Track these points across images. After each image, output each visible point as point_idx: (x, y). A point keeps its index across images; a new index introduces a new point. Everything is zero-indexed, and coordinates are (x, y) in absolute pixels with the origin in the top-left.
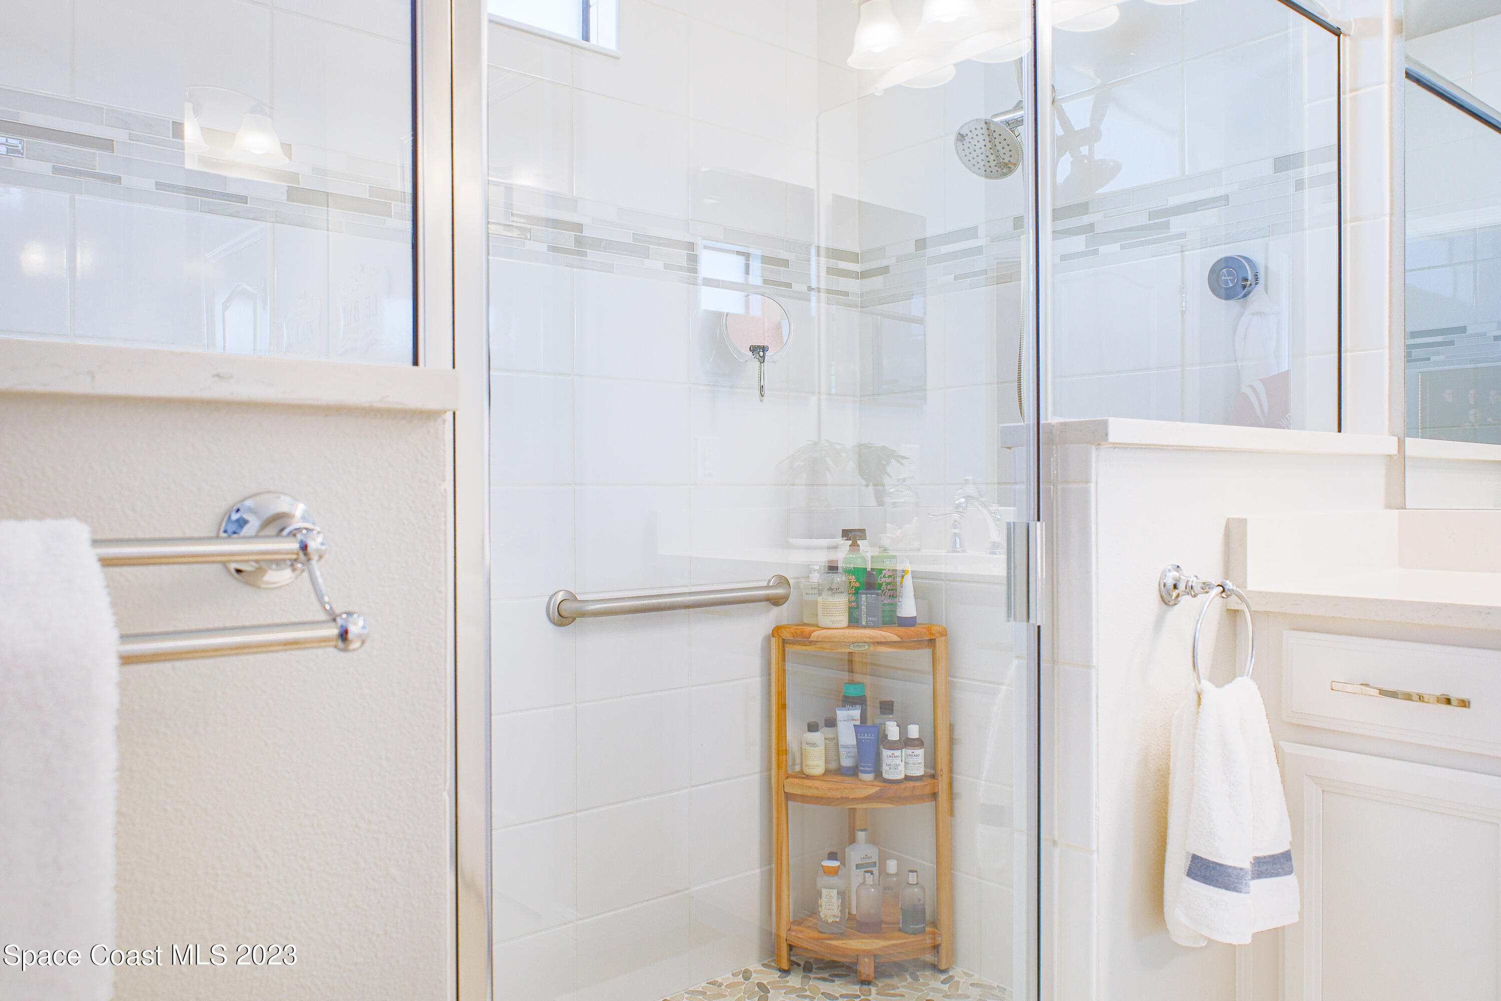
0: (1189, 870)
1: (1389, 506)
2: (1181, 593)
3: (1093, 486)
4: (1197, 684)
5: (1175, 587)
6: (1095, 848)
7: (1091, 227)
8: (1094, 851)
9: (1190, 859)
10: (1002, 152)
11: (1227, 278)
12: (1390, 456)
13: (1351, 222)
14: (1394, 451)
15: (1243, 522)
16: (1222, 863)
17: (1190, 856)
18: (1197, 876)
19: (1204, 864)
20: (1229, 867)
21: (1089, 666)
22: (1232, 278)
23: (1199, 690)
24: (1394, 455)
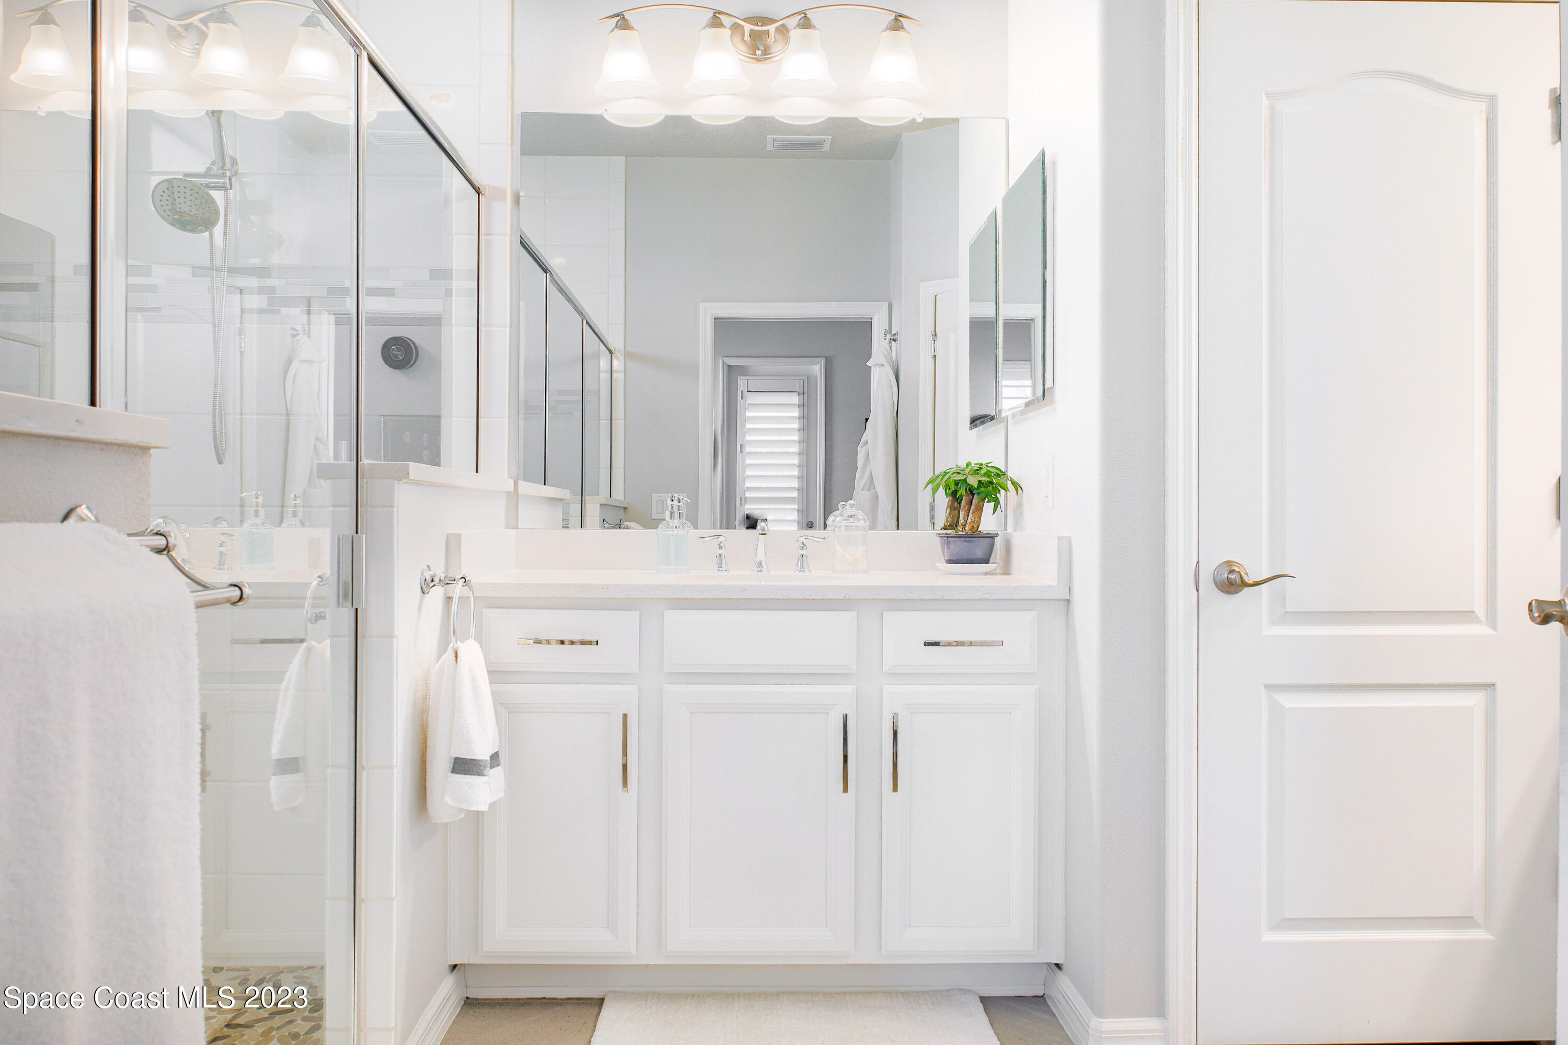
0: (453, 768)
1: (507, 527)
2: (436, 584)
3: (395, 509)
4: (455, 644)
5: (432, 581)
6: (395, 764)
7: (273, 289)
8: (394, 766)
9: (453, 761)
10: (178, 201)
11: (397, 353)
12: (508, 492)
13: (484, 327)
14: (512, 489)
15: (458, 536)
16: (476, 758)
17: (453, 759)
18: (460, 771)
19: (464, 762)
20: (480, 761)
21: (392, 637)
22: (401, 353)
23: (455, 648)
24: (511, 492)
